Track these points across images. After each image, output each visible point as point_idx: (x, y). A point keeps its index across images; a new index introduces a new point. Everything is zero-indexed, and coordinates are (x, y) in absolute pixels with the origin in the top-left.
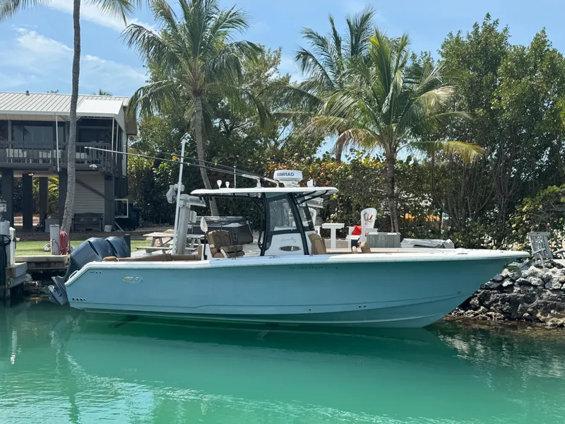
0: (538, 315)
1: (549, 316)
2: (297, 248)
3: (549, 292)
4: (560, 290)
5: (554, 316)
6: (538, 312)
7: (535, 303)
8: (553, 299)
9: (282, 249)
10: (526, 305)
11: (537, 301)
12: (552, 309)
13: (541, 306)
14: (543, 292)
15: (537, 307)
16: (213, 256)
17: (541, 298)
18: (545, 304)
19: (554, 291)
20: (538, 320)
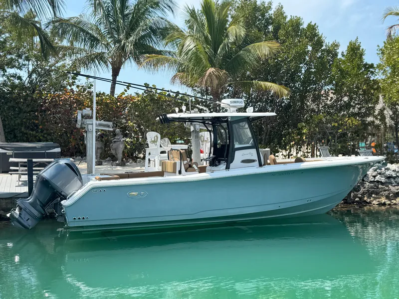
0: (365, 199)
1: (372, 199)
2: (253, 161)
3: (368, 184)
4: (374, 181)
5: (375, 198)
6: (364, 197)
7: (361, 191)
8: (372, 188)
9: (243, 161)
10: (355, 193)
11: (362, 190)
12: (372, 194)
13: (366, 193)
14: (364, 183)
15: (363, 194)
16: (186, 171)
17: (365, 188)
18: (368, 191)
19: (371, 182)
20: (365, 202)
